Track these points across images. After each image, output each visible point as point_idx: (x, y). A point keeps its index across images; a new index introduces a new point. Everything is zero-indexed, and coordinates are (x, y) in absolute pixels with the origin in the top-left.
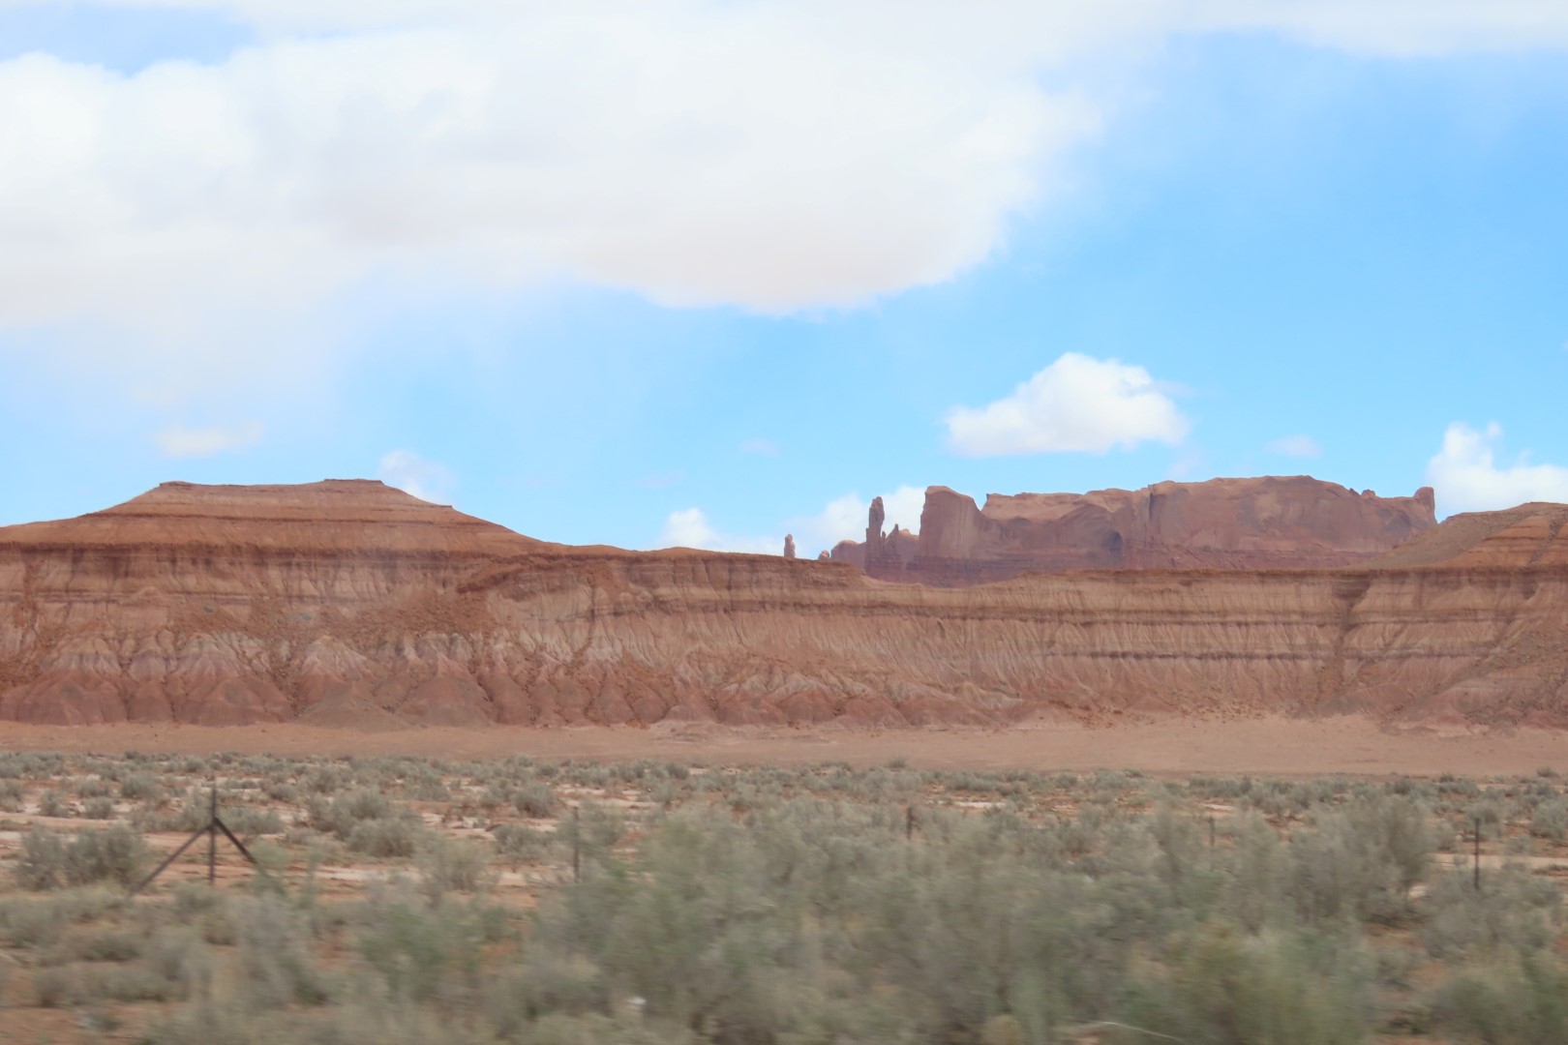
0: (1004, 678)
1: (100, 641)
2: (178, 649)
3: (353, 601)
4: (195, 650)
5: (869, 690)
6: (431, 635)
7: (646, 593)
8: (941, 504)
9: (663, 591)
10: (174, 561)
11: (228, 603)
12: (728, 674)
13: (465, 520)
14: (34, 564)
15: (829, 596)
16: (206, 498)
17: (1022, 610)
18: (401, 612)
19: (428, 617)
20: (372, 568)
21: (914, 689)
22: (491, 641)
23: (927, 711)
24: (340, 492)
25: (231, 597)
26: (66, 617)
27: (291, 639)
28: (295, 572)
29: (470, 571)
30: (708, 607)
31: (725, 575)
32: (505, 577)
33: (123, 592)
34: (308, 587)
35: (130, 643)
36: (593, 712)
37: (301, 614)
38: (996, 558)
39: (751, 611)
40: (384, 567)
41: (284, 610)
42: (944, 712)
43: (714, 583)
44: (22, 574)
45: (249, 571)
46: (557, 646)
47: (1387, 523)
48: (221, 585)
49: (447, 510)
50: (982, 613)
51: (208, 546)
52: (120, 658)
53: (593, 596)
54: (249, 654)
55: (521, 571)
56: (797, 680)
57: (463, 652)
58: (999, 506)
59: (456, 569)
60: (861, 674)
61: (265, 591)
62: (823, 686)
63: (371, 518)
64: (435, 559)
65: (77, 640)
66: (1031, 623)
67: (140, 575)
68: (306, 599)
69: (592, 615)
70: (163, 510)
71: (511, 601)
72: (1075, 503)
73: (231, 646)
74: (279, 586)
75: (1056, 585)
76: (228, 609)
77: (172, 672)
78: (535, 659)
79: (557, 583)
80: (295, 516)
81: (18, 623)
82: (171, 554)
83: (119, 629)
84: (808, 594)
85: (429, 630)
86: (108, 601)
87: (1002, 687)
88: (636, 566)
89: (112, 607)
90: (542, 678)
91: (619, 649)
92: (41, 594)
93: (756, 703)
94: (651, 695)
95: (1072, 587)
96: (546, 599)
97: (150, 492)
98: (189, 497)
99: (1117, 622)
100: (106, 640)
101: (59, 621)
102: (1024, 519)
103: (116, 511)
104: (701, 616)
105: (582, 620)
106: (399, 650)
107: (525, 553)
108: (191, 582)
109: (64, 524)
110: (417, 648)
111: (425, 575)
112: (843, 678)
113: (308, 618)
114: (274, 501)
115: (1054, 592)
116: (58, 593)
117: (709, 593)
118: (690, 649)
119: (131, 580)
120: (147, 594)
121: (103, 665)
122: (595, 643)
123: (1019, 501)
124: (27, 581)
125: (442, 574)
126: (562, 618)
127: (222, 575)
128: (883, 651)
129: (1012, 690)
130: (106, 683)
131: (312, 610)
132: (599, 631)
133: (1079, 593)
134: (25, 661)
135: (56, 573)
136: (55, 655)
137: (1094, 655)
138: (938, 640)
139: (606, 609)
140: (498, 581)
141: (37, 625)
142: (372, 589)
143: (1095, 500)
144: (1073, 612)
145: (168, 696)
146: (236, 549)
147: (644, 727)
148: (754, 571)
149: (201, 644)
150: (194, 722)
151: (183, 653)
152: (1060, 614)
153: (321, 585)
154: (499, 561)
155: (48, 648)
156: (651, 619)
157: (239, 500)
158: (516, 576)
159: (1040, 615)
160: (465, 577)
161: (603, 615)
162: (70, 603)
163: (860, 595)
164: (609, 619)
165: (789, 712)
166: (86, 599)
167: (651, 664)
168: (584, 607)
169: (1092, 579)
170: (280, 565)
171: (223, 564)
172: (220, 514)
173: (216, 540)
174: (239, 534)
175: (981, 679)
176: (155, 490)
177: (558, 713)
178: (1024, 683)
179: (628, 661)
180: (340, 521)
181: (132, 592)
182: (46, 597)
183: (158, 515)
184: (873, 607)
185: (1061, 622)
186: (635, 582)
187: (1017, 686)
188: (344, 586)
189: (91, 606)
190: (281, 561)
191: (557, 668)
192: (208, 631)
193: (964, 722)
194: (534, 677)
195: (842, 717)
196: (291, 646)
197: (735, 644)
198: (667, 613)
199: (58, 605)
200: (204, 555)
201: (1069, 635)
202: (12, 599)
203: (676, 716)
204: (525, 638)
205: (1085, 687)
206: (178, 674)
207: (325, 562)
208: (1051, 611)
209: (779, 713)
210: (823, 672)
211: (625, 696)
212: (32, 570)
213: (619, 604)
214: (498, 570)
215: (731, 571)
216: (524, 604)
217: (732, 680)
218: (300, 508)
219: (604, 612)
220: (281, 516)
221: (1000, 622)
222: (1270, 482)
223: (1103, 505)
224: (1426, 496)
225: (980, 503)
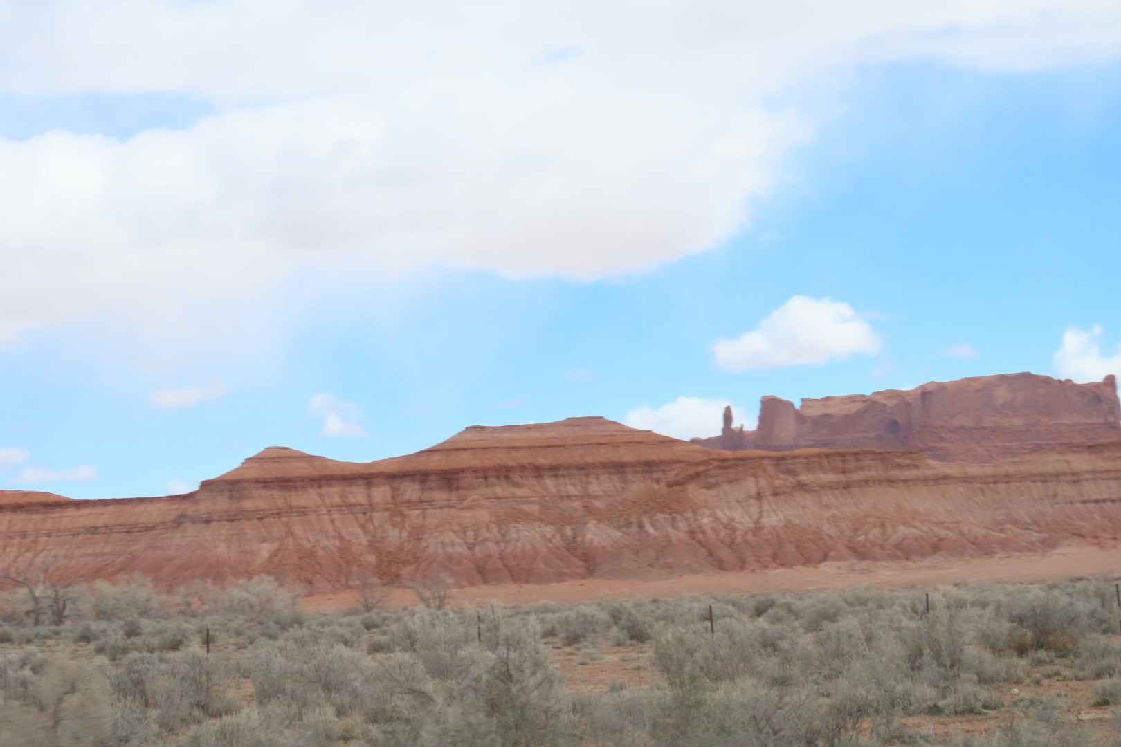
0: (1028, 521)
1: (451, 533)
2: (503, 535)
3: (602, 497)
4: (515, 535)
5: (950, 534)
6: (660, 516)
7: (792, 480)
8: (771, 408)
9: (804, 478)
10: (486, 478)
11: (525, 503)
12: (856, 530)
13: (662, 439)
14: (395, 485)
15: (909, 474)
16: (496, 435)
17: (1032, 475)
18: (634, 502)
19: (652, 505)
20: (609, 474)
21: (979, 531)
22: (699, 517)
23: (994, 545)
24: (578, 426)
25: (525, 499)
26: (424, 518)
27: (570, 524)
28: (561, 481)
29: (674, 473)
30: (832, 486)
31: (840, 464)
32: (698, 474)
33: (457, 500)
34: (572, 490)
35: (470, 533)
36: (779, 559)
37: (571, 508)
39: (860, 487)
40: (617, 473)
41: (559, 505)
42: (1005, 545)
43: (834, 470)
44: (389, 493)
45: (533, 481)
46: (742, 518)
47: (1086, 401)
48: (519, 492)
49: (648, 433)
50: (1007, 479)
51: (506, 467)
52: (467, 543)
53: (757, 483)
54: (549, 535)
55: (708, 470)
56: (902, 530)
57: (682, 525)
58: (810, 407)
59: (664, 471)
60: (941, 524)
61: (545, 494)
62: (922, 534)
63: (602, 441)
64: (649, 467)
65: (436, 534)
66: (1039, 484)
67: (467, 489)
68: (573, 498)
69: (759, 497)
70: (471, 445)
71: (704, 491)
72: (864, 402)
73: (536, 532)
74: (553, 490)
75: (1052, 457)
76: (525, 507)
77: (503, 551)
78: (730, 526)
79: (732, 476)
80: (554, 444)
81: (394, 525)
82: (484, 474)
83: (461, 525)
84: (895, 473)
85: (656, 512)
86: (450, 507)
87: (1030, 527)
88: (782, 462)
89: (453, 511)
90: (739, 540)
91: (781, 517)
92: (404, 505)
93: (882, 547)
94: (813, 547)
95: (1061, 458)
96: (727, 487)
97: (460, 433)
98: (485, 435)
99: (1095, 479)
100: (455, 532)
101: (420, 522)
102: (829, 415)
103: (441, 448)
104: (829, 492)
105: (753, 500)
106: (641, 527)
107: (706, 458)
108: (499, 491)
109: (408, 458)
110: (652, 524)
111: (644, 477)
112: (931, 527)
113: (576, 510)
114: (538, 435)
115: (1051, 462)
116: (416, 504)
117: (831, 477)
118: (828, 514)
119: (462, 492)
120: (474, 500)
121: (459, 549)
122: (765, 514)
123: (824, 403)
124: (393, 497)
125: (656, 475)
126: (741, 499)
127: (517, 485)
128: (949, 508)
129: (1036, 528)
130: (465, 561)
131: (577, 504)
132: (766, 507)
133: (1067, 461)
134: (406, 549)
135: (411, 491)
136: (424, 545)
137: (1084, 502)
138: (982, 498)
139: (768, 492)
140: (693, 478)
141: (406, 526)
142: (612, 488)
143: (878, 398)
144: (1065, 474)
145: (506, 566)
146: (523, 468)
147: (815, 567)
148: (858, 461)
149: (518, 531)
150: (528, 582)
151: (508, 538)
152: (1057, 476)
153: (579, 488)
154: (691, 464)
155: (419, 540)
156: (799, 497)
157: (516, 435)
158: (705, 474)
159: (1043, 478)
160: (671, 476)
161: (766, 496)
162: (424, 509)
163: (929, 472)
164: (770, 498)
165: (904, 552)
166: (435, 506)
167: (804, 526)
168: (754, 491)
169: (1073, 452)
170: (551, 476)
171: (516, 477)
172: (507, 445)
173: (511, 463)
174: (523, 457)
175: (1015, 522)
176: (463, 432)
177: (757, 561)
178: (1043, 524)
179: (788, 525)
180: (583, 445)
181: (464, 500)
182: (408, 507)
183: (470, 449)
184: (938, 479)
185: (1059, 481)
186: (783, 472)
187: (1038, 525)
188: (594, 488)
189: (438, 511)
190: (552, 473)
191: (746, 532)
192: (518, 523)
193: (1020, 551)
194: (734, 539)
195: (940, 553)
196: (572, 529)
197: (854, 509)
198: (807, 491)
199: (416, 512)
200: (504, 473)
201: (1066, 490)
202: (387, 510)
203: (833, 558)
204: (720, 514)
205: (1083, 523)
206: (508, 551)
207: (578, 472)
208: (1051, 475)
209: (899, 553)
210: (917, 524)
211: (797, 547)
212: (395, 490)
213: (775, 488)
214: (693, 471)
215: (844, 461)
216: (713, 492)
217: (859, 533)
218: (555, 438)
219: (767, 494)
220: (545, 444)
221: (1019, 484)
222: (1003, 378)
223: (883, 401)
224: (1110, 381)
225: (797, 405)
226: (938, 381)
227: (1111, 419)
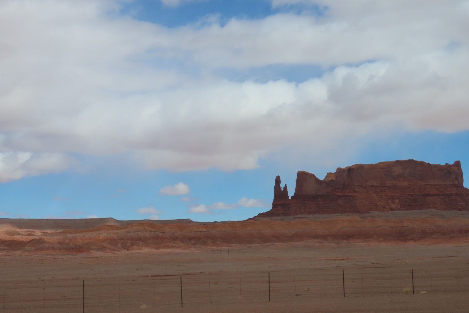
8: (302, 177)
38: (325, 193)
47: (443, 174)
222: (398, 162)
224: (457, 164)
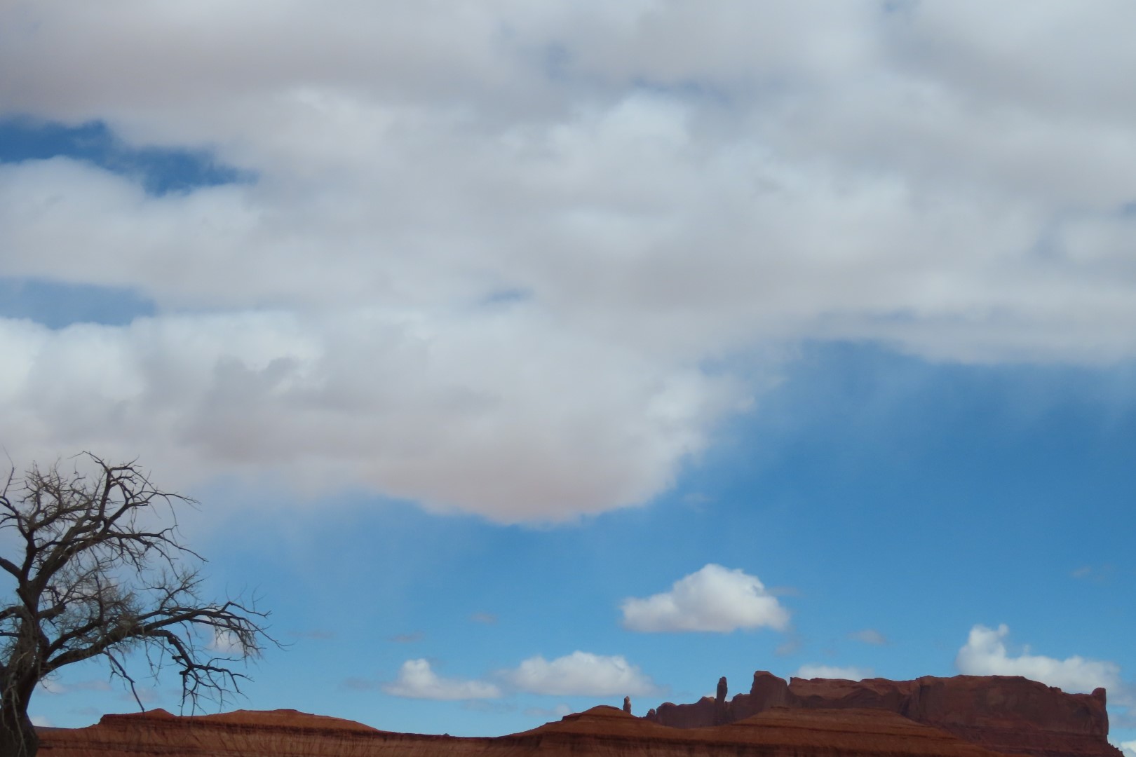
8: (764, 681)
58: (800, 686)
72: (854, 688)
102: (819, 697)
123: (814, 684)
143: (868, 686)
180: (874, 733)
183: (780, 727)
223: (875, 690)
224: (1100, 694)
225: (788, 683)
226: (936, 675)
227: (1098, 733)
